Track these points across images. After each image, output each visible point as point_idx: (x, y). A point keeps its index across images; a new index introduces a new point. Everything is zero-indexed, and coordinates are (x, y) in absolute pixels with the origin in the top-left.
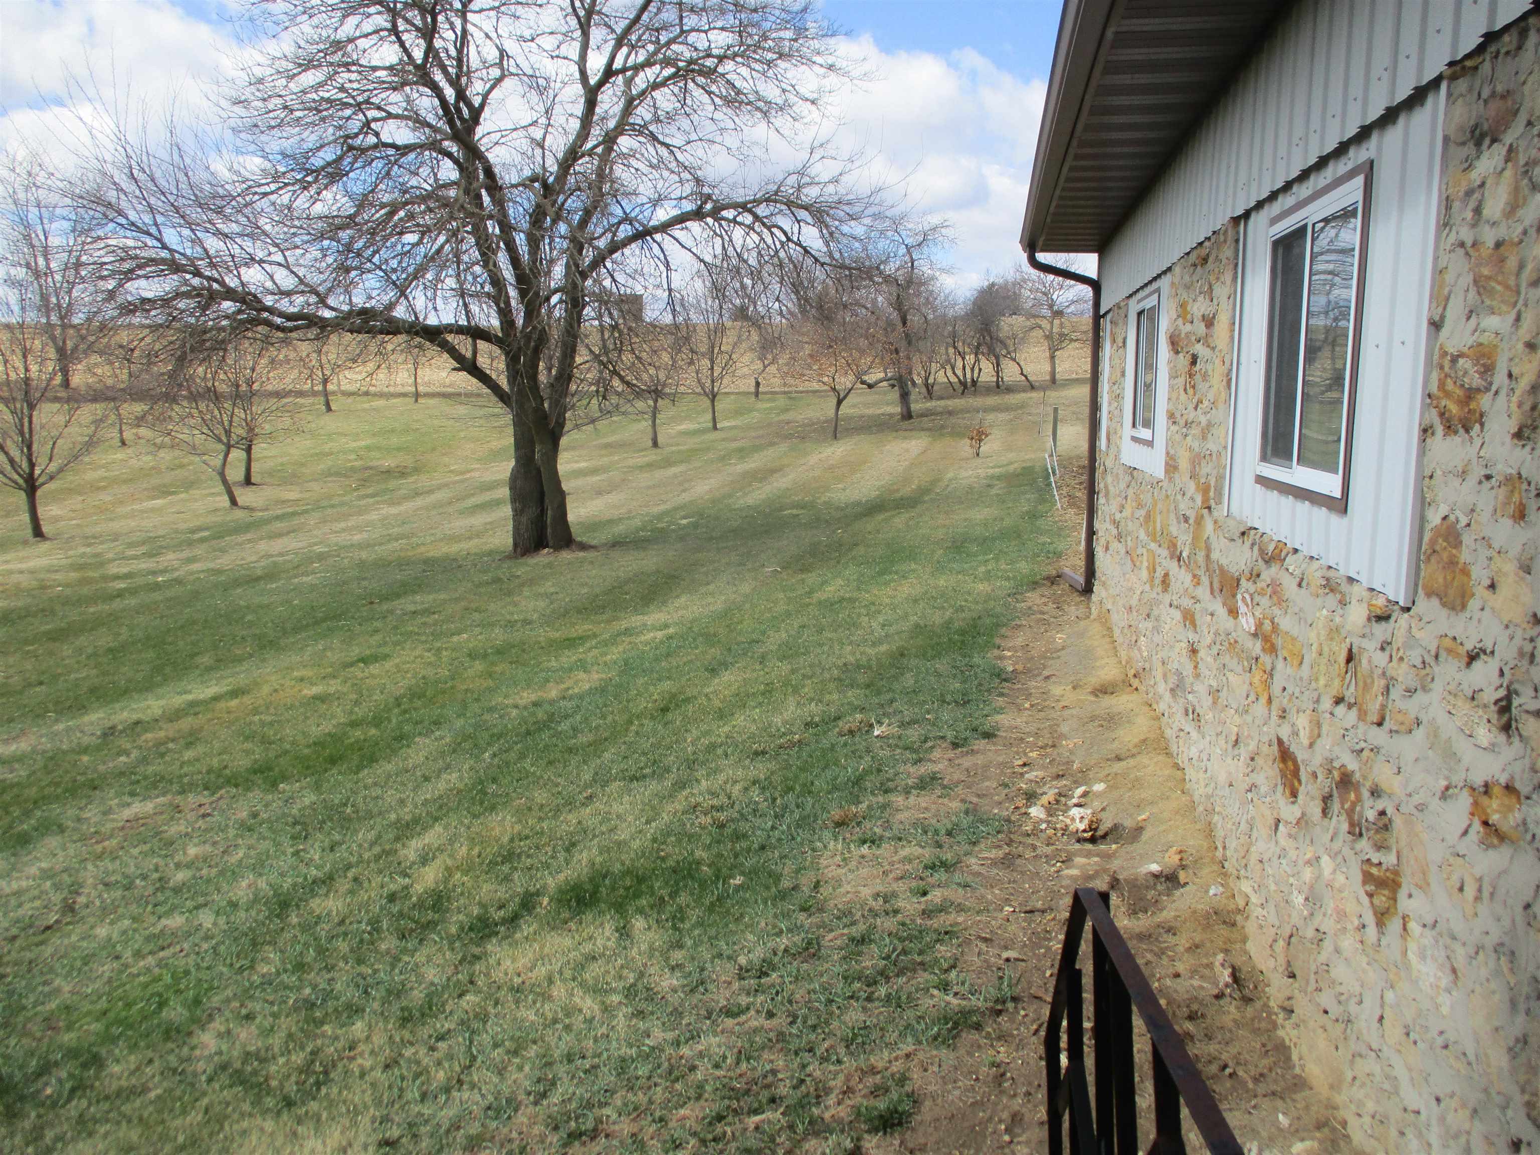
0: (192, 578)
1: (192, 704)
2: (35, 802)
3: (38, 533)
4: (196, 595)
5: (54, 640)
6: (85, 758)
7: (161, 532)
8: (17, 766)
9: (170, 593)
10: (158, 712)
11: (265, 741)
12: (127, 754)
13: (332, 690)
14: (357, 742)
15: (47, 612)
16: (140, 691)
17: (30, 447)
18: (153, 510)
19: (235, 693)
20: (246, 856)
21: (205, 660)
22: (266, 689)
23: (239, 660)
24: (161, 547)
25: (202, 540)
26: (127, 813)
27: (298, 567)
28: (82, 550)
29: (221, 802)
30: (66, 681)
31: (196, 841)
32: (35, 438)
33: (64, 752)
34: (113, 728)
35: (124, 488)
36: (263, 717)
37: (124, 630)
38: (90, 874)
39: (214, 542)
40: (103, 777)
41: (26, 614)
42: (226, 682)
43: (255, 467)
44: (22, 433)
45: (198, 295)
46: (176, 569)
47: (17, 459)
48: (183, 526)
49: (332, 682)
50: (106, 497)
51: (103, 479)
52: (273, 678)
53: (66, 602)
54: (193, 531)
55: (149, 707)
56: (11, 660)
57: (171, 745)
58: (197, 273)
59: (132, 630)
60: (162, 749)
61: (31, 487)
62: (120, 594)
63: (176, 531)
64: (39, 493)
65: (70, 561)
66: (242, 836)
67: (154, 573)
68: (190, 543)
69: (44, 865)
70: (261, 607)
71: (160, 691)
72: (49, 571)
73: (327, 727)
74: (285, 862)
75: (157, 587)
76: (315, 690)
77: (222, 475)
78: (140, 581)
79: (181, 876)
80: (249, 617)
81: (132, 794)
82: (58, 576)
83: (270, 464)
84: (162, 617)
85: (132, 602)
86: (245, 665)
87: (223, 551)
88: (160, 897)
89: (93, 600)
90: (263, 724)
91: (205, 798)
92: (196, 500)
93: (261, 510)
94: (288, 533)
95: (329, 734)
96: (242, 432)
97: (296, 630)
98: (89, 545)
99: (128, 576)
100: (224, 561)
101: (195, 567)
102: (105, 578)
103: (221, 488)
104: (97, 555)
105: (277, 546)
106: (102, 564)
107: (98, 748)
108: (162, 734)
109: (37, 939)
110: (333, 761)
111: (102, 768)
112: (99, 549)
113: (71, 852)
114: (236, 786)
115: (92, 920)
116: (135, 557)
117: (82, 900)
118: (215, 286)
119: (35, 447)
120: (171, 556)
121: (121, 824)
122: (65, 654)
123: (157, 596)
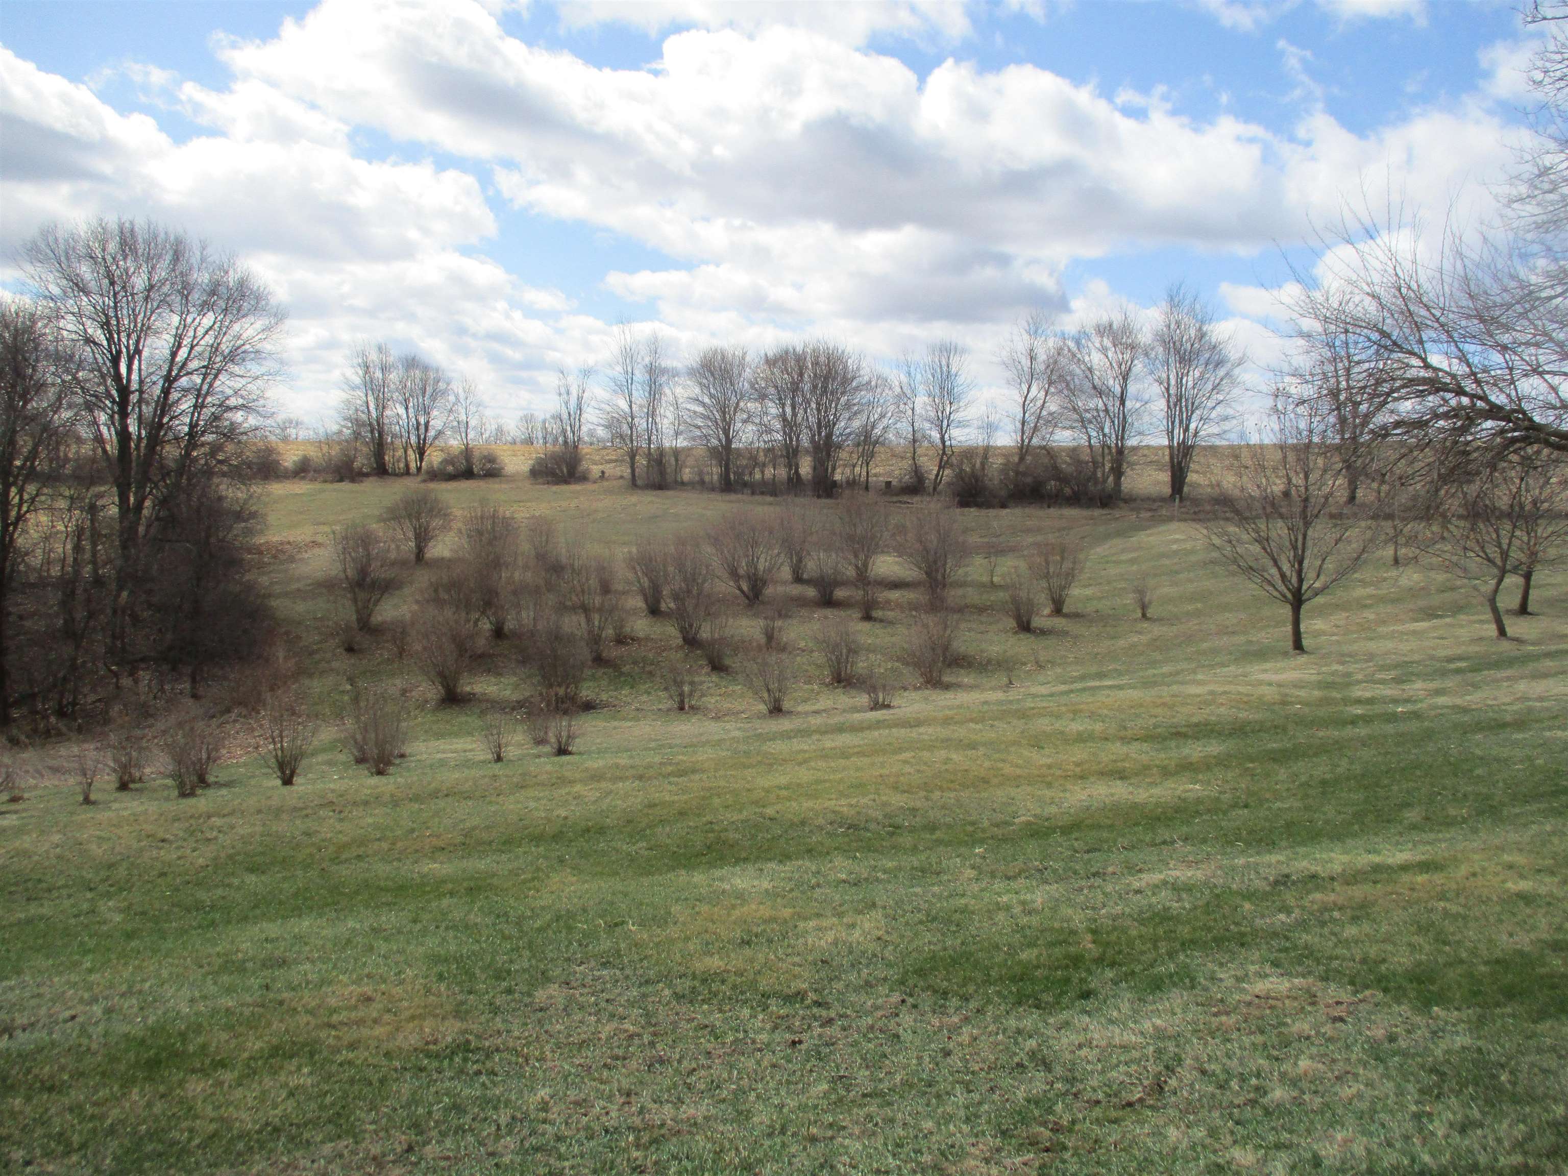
0: (1433, 713)
1: (1377, 868)
2: (1183, 944)
3: (1298, 645)
4: (1429, 734)
5: (1274, 760)
6: (1247, 906)
7: (1416, 657)
8: (1184, 896)
9: (1402, 727)
10: (1337, 868)
11: (1441, 939)
12: (1288, 911)
13: (1543, 890)
14: (1551, 976)
15: (1278, 729)
16: (1331, 839)
17: (1301, 563)
18: (1414, 632)
19: (1425, 866)
20: (1360, 1096)
21: (1413, 815)
22: (1463, 870)
23: (1449, 823)
24: (1412, 674)
25: (1458, 671)
26: (1260, 987)
27: (1556, 717)
28: (1335, 667)
29: (1361, 1007)
30: (1269, 809)
31: (1314, 1050)
32: (1308, 553)
33: (1232, 892)
34: (1287, 876)
35: (1389, 609)
36: (1448, 906)
37: (1344, 762)
38: (1195, 1049)
39: (1470, 675)
40: (1255, 932)
41: (1259, 728)
42: (1422, 848)
43: (1533, 594)
44: (1295, 548)
45: (1456, 416)
46: (1421, 701)
47: (1288, 573)
48: (1442, 653)
49: (1547, 879)
50: (1370, 615)
51: (1370, 596)
52: (1476, 857)
53: (1301, 722)
54: (1450, 660)
55: (1331, 861)
56: (1230, 775)
57: (1336, 914)
58: (1460, 392)
59: (1352, 763)
60: (1326, 916)
61: (1297, 601)
62: (1354, 721)
63: (1432, 658)
64: (1305, 608)
65: (1320, 677)
66: (1365, 1065)
67: (1396, 701)
68: (1444, 673)
69: (1159, 1022)
70: (1497, 760)
71: (1350, 842)
72: (1295, 686)
73: (1524, 941)
74: (1400, 1125)
75: (1393, 718)
76: (1524, 885)
77: (1492, 602)
78: (1378, 709)
79: (1278, 1094)
80: (1479, 771)
81: (1276, 964)
82: (1302, 693)
83: (1551, 593)
84: (1387, 753)
85: (1362, 731)
86: (1452, 833)
87: (1476, 686)
88: (1248, 1112)
89: (1325, 723)
90: (1446, 913)
91: (1345, 995)
92: (1462, 626)
93: (1533, 644)
94: (1556, 674)
95: (1521, 953)
96: (1523, 557)
97: (1527, 799)
98: (1342, 663)
99: (1370, 701)
100: (1474, 699)
101: (1441, 700)
102: (1346, 701)
103: (1489, 616)
104: (1348, 675)
105: (1539, 687)
106: (1348, 685)
107: (1265, 896)
108: (1332, 897)
109: (1113, 1114)
110: (1510, 994)
111: (1259, 922)
112: (1352, 668)
113: (1190, 1017)
114: (1386, 990)
115: (1171, 1112)
116: (1383, 682)
117: (1173, 1082)
118: (1480, 404)
119: (1306, 563)
120: (1419, 685)
121: (1248, 998)
122: (1280, 778)
123: (1390, 728)
